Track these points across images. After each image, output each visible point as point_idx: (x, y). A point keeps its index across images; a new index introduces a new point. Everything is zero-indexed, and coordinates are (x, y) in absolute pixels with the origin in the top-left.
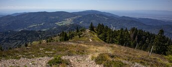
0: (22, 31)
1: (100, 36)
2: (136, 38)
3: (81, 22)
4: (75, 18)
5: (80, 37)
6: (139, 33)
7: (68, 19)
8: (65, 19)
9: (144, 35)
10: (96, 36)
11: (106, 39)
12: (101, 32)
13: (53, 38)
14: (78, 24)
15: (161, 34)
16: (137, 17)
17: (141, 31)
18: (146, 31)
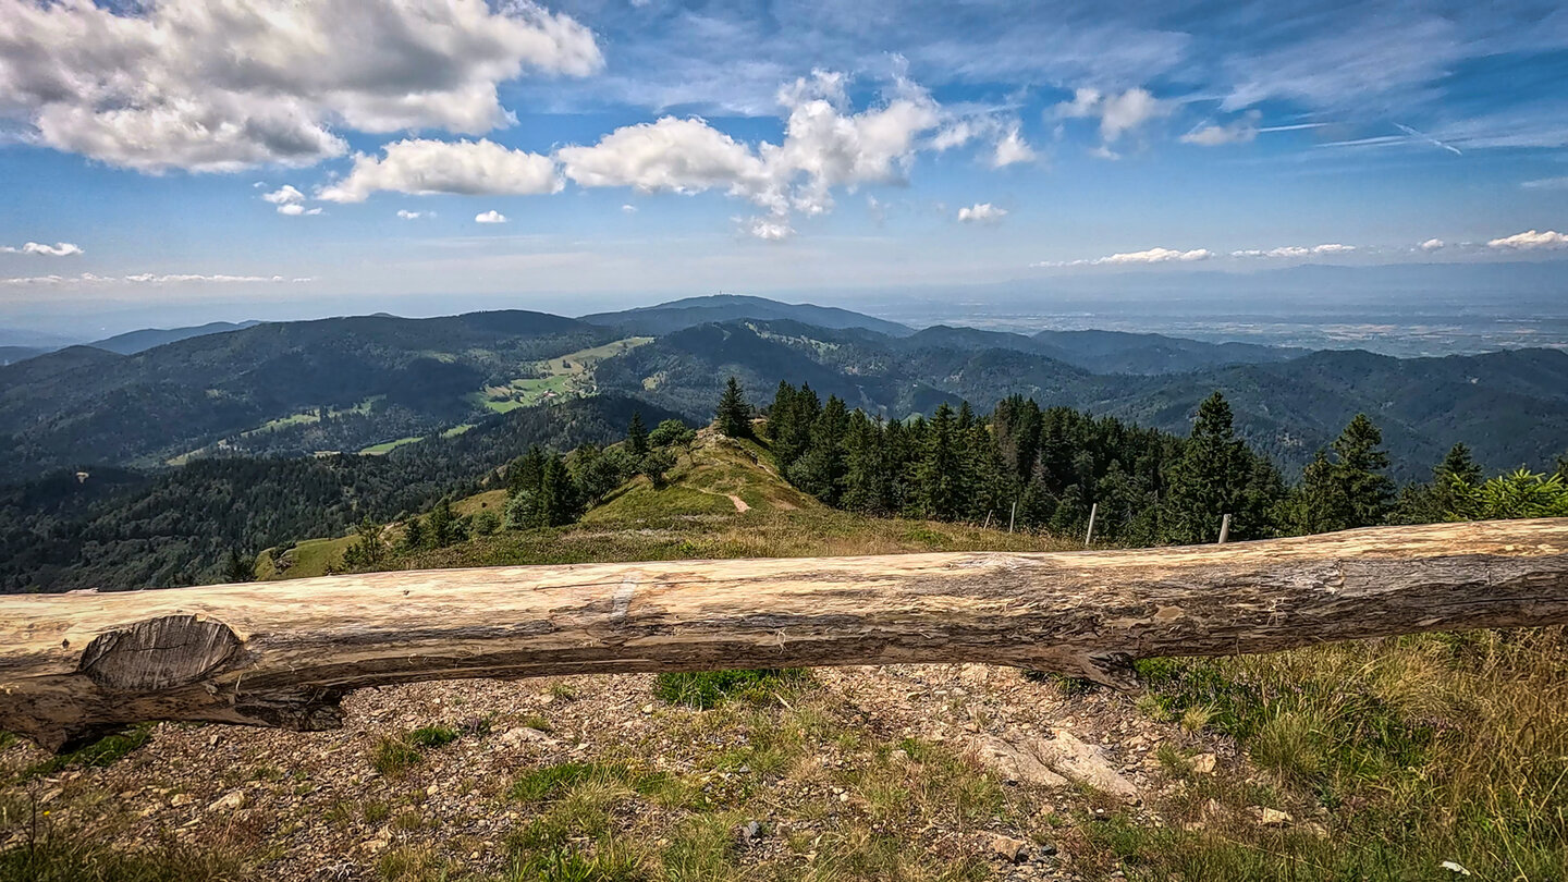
0: (195, 465)
1: (800, 467)
2: (1039, 470)
3: (650, 383)
4: (605, 353)
5: (660, 484)
6: (1057, 432)
7: (556, 365)
8: (540, 367)
9: (1089, 446)
10: (767, 467)
11: (839, 491)
12: (803, 443)
13: (455, 507)
14: (629, 394)
15: (1215, 429)
16: (1030, 325)
17: (1064, 418)
18: (1096, 419)
